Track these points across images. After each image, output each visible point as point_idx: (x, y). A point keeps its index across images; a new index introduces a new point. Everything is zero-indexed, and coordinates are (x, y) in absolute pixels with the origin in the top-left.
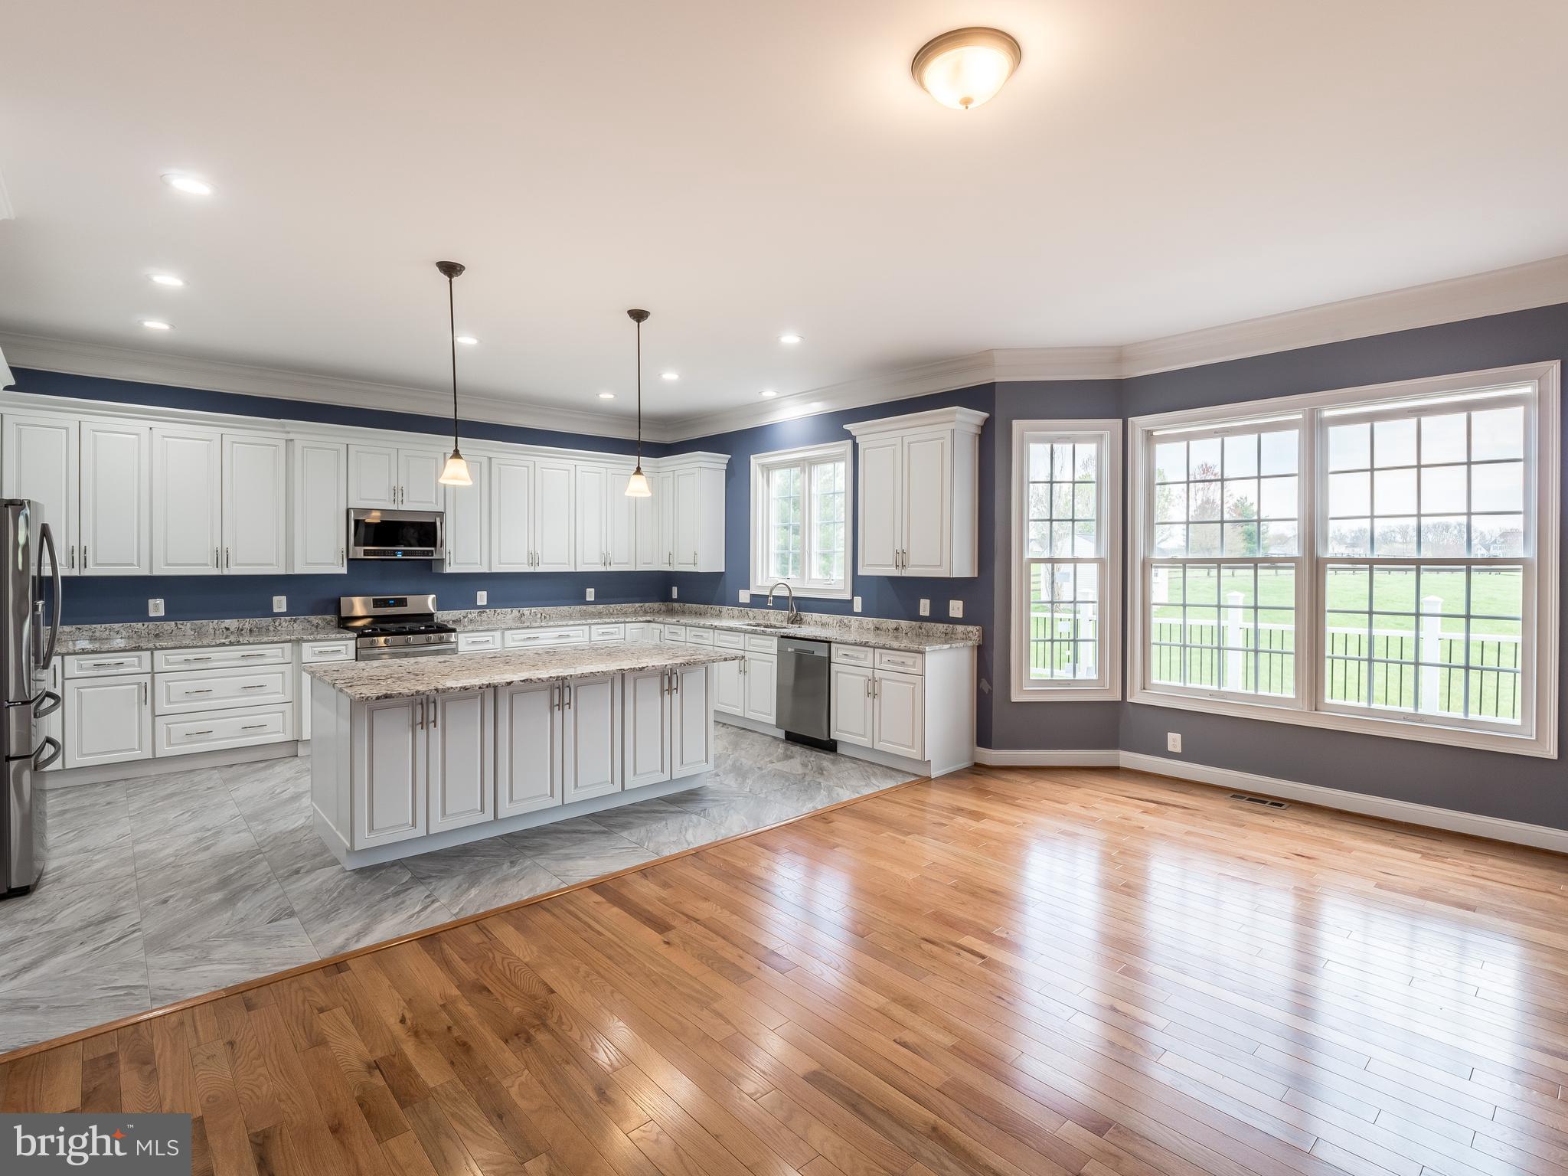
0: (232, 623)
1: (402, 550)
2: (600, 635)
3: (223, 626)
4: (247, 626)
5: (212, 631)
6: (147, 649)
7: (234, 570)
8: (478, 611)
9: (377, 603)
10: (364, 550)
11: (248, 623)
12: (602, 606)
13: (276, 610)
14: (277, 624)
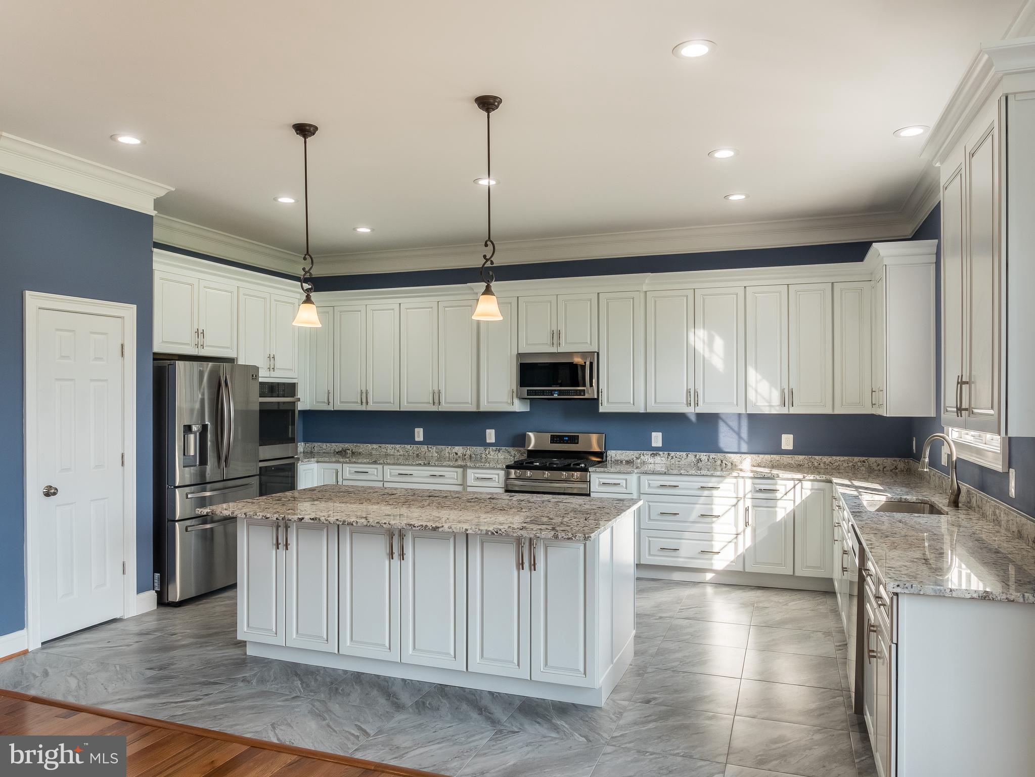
0: (459, 450)
1: (558, 390)
2: (757, 491)
3: (454, 451)
4: (468, 452)
5: (447, 455)
6: (380, 464)
7: (445, 407)
8: (652, 452)
9: (555, 439)
10: (527, 390)
11: (469, 450)
12: (801, 457)
13: (488, 441)
14: (487, 452)
